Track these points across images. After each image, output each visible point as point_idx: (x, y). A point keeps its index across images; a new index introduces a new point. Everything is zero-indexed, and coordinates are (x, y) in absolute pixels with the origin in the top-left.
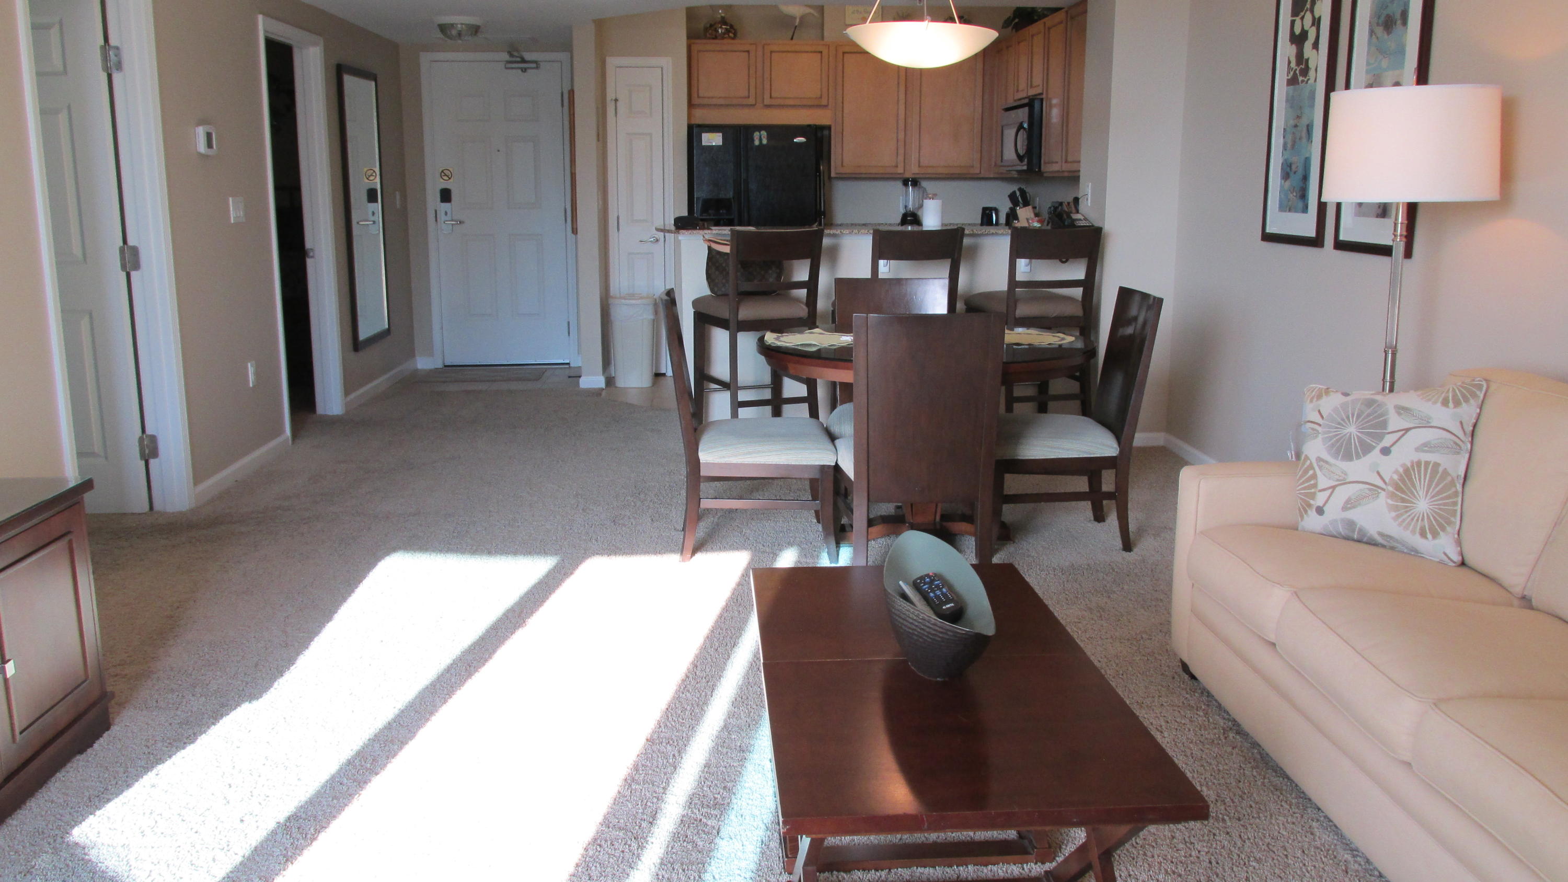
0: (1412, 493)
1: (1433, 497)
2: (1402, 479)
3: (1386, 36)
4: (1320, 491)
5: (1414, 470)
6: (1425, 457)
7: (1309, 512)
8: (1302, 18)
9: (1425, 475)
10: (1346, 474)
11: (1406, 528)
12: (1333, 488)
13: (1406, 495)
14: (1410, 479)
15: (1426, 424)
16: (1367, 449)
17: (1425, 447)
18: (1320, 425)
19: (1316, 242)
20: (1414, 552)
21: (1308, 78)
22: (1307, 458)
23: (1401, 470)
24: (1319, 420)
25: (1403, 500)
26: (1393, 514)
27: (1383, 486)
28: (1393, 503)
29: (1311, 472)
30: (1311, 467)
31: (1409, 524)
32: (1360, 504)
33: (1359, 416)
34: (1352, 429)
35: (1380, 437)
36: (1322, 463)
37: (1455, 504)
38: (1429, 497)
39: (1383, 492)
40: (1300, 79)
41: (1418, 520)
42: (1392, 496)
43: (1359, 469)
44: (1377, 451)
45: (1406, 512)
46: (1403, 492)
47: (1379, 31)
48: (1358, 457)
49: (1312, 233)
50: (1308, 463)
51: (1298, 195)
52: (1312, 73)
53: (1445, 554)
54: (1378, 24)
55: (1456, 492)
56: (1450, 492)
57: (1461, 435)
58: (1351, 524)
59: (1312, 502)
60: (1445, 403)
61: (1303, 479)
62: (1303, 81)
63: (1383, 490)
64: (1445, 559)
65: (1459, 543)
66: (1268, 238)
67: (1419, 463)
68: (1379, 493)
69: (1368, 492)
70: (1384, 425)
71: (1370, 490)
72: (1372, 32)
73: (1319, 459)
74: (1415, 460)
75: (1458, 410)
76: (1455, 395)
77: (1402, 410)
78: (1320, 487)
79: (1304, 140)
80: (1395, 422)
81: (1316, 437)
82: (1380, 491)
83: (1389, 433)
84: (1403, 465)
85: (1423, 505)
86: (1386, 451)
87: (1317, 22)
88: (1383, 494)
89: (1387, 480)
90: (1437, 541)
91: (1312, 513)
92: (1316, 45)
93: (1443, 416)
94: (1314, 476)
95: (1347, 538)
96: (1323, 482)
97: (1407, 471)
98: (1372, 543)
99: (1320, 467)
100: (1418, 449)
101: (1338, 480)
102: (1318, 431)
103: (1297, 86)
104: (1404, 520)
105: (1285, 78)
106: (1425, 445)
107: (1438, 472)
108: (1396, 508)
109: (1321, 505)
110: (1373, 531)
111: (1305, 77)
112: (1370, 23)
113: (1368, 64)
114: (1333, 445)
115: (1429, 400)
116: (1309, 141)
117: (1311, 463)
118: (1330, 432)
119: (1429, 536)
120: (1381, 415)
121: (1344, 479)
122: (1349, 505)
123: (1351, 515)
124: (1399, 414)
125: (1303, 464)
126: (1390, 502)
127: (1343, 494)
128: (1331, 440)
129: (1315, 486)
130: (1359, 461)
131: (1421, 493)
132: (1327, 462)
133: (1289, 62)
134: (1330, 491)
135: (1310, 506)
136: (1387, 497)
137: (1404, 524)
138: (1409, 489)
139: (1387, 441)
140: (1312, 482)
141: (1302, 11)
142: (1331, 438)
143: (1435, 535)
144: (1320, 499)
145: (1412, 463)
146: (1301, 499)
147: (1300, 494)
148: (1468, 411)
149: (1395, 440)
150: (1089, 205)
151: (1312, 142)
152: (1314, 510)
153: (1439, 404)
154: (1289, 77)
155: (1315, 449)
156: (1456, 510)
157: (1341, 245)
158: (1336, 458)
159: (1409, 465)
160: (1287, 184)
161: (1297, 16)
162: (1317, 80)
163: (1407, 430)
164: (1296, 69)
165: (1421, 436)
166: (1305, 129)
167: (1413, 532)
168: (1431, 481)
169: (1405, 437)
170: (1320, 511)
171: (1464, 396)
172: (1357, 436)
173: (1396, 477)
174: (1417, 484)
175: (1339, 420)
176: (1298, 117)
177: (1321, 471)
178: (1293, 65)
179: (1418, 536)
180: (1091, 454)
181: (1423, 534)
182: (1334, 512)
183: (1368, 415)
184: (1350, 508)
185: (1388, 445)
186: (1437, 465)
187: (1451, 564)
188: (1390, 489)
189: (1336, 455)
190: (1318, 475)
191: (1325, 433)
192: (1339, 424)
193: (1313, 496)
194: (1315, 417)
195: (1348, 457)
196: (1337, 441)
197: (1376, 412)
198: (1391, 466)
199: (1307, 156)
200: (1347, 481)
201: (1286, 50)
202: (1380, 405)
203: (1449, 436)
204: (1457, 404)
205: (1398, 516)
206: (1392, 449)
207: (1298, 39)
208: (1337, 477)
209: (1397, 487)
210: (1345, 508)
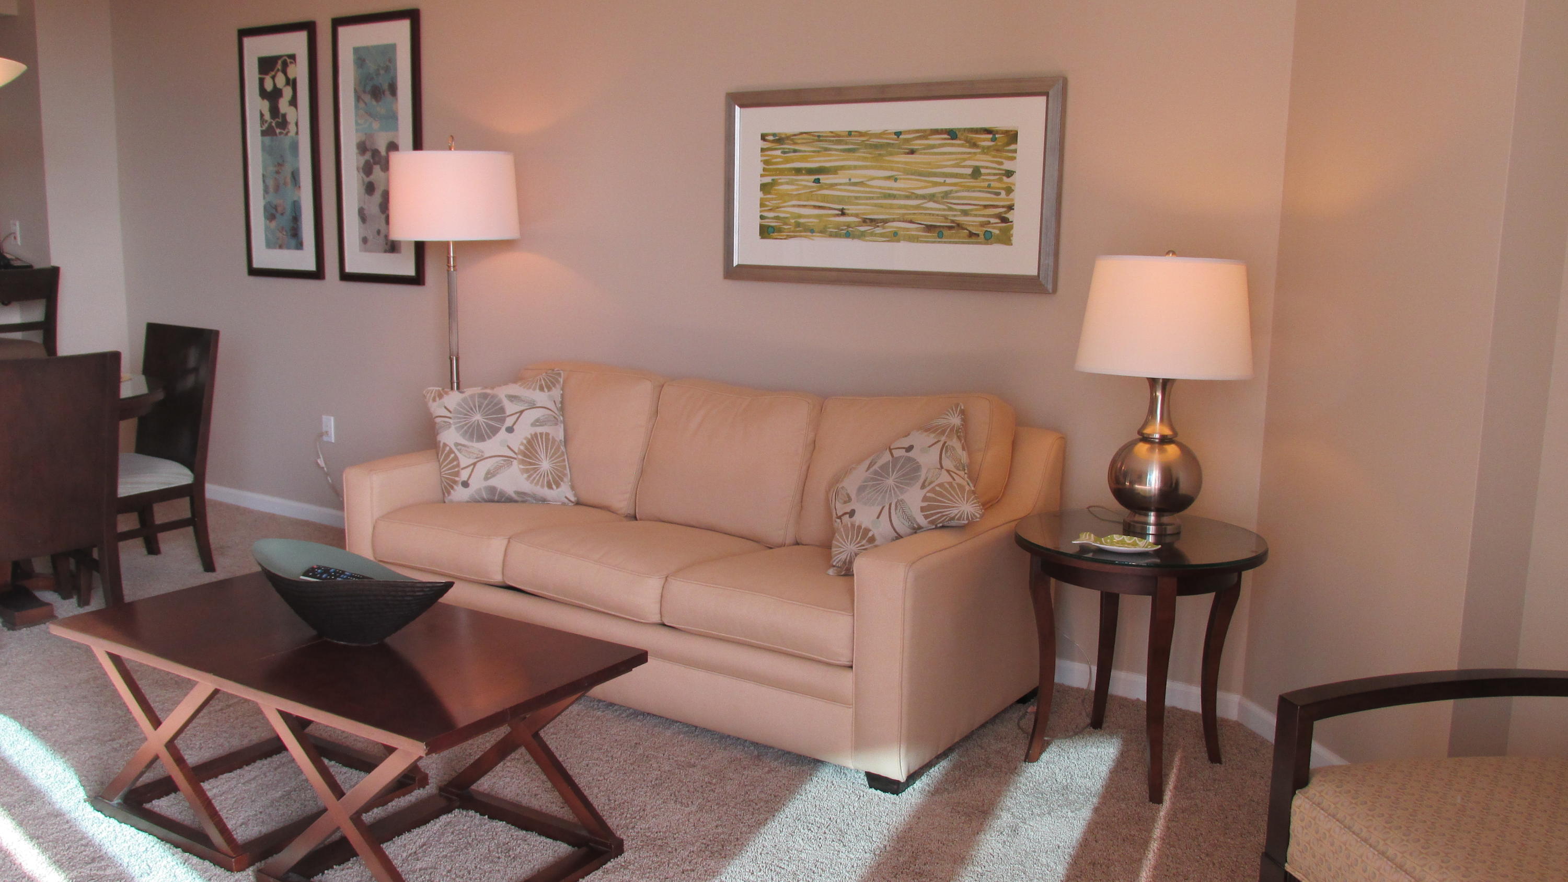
0: (536, 457)
1: (551, 457)
2: (527, 449)
3: (374, 103)
4: (463, 469)
5: (533, 440)
6: (539, 430)
7: (455, 487)
8: (273, 78)
9: (542, 444)
10: (483, 452)
11: (537, 484)
12: (474, 464)
13: (533, 460)
14: (533, 447)
15: (533, 406)
16: (495, 431)
17: (537, 423)
18: (450, 418)
19: (318, 274)
20: (544, 500)
21: (286, 130)
22: (445, 445)
23: (525, 442)
24: (449, 414)
25: (531, 464)
26: (525, 475)
27: (515, 456)
28: (524, 467)
29: (452, 455)
30: (451, 451)
31: (538, 481)
32: (497, 473)
33: (480, 407)
34: (478, 417)
35: (503, 420)
36: (459, 447)
37: (564, 460)
38: (548, 459)
39: (515, 460)
40: (278, 131)
41: (544, 476)
42: (522, 462)
43: (494, 446)
44: (503, 429)
45: (535, 472)
46: (530, 458)
47: (367, 98)
48: (489, 438)
49: (311, 266)
50: (448, 448)
51: (289, 234)
52: (292, 128)
53: (566, 497)
54: (364, 92)
55: (563, 452)
56: (559, 454)
57: (555, 410)
58: (492, 490)
59: (457, 479)
60: (542, 389)
61: (446, 463)
62: (281, 133)
63: (515, 459)
64: (566, 501)
65: (573, 488)
66: (254, 272)
67: (536, 434)
68: (512, 462)
69: (502, 462)
70: (502, 410)
71: (505, 460)
72: (358, 98)
73: (457, 444)
74: (533, 433)
75: (551, 393)
76: (546, 383)
77: (512, 398)
78: (463, 465)
79: (290, 186)
80: (510, 408)
81: (450, 427)
82: (512, 460)
83: (508, 416)
84: (526, 438)
85: (546, 465)
86: (510, 430)
87: (292, 83)
88: (515, 462)
89: (516, 451)
90: (559, 490)
91: (459, 489)
92: (294, 102)
93: (541, 398)
94: (456, 458)
95: (492, 501)
96: (464, 461)
97: (529, 442)
98: (510, 500)
99: (459, 450)
100: (533, 425)
101: (477, 458)
102: (450, 423)
103: (275, 137)
104: (535, 478)
105: (258, 129)
106: (537, 420)
107: (549, 439)
108: (527, 471)
109: (466, 479)
110: (510, 490)
111: (284, 129)
112: (355, 89)
113: (357, 124)
114: (466, 432)
115: (530, 388)
116: (296, 186)
117: (450, 448)
118: (460, 422)
119: (554, 487)
120: (496, 404)
121: (482, 456)
122: (489, 475)
123: (493, 482)
124: (512, 401)
125: (443, 451)
126: (522, 467)
127: (482, 468)
128: (463, 428)
129: (458, 465)
130: (491, 441)
131: (543, 457)
132: (464, 446)
133: (262, 115)
134: (472, 467)
135: (455, 482)
136: (519, 464)
137: (535, 482)
138: (534, 455)
139: (509, 422)
140: (455, 463)
141: (272, 71)
142: (462, 427)
143: (558, 486)
144: (464, 475)
145: (531, 435)
146: (446, 478)
147: (445, 474)
148: (556, 392)
149: (515, 420)
150: (19, 243)
151: (300, 187)
152: (460, 485)
153: (538, 391)
154: (264, 128)
155: (450, 437)
156: (565, 465)
157: (346, 277)
158: (472, 441)
159: (529, 437)
160: (273, 224)
161: (267, 74)
162: (299, 133)
163: (522, 412)
164: (272, 122)
165: (532, 415)
166: (289, 176)
167: (542, 486)
168: (547, 449)
169: (521, 417)
170: (465, 484)
171: (552, 383)
172: (484, 422)
173: (522, 448)
174: (539, 451)
175: (466, 412)
176: (280, 165)
177: (460, 453)
178: (267, 116)
179: (546, 488)
180: (170, 484)
181: (550, 487)
182: (478, 483)
183: (487, 405)
184: (490, 478)
185: (510, 425)
186: (547, 434)
187: (571, 504)
188: (520, 457)
189: (471, 438)
190: (459, 457)
191: (455, 423)
192: (466, 415)
193: (457, 474)
194: (445, 413)
195: (481, 438)
196: (469, 428)
197: (492, 402)
198: (517, 440)
199: (295, 199)
200: (485, 456)
201: (256, 106)
202: (494, 397)
203: (550, 412)
204: (549, 389)
205: (529, 477)
206: (515, 427)
207: (273, 96)
208: (475, 456)
209: (525, 455)
210: (486, 478)
